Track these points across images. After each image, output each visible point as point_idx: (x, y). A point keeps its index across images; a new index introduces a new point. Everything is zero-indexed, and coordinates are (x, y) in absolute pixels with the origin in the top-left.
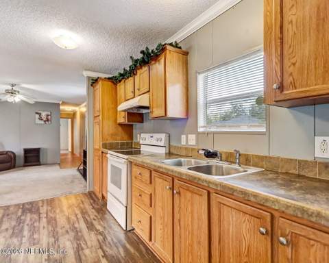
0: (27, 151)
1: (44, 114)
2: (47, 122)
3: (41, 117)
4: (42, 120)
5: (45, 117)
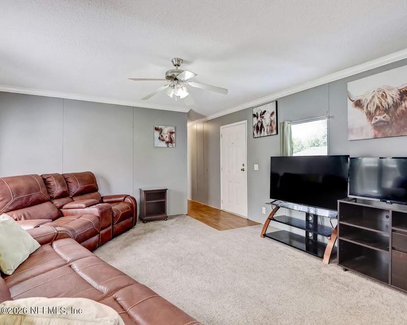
1: (166, 131)
2: (170, 144)
3: (162, 136)
4: (163, 140)
5: (168, 136)
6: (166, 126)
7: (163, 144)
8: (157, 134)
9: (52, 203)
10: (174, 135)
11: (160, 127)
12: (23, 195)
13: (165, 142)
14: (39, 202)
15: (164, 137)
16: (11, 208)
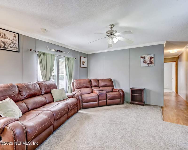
0: (133, 91)
1: (147, 58)
2: (150, 64)
3: (145, 61)
4: (146, 63)
5: (149, 60)
6: (148, 55)
7: (146, 65)
8: (142, 60)
9: (92, 88)
10: (153, 59)
11: (143, 56)
12: (82, 85)
13: (147, 64)
14: (86, 87)
15: (147, 61)
16: (78, 88)
